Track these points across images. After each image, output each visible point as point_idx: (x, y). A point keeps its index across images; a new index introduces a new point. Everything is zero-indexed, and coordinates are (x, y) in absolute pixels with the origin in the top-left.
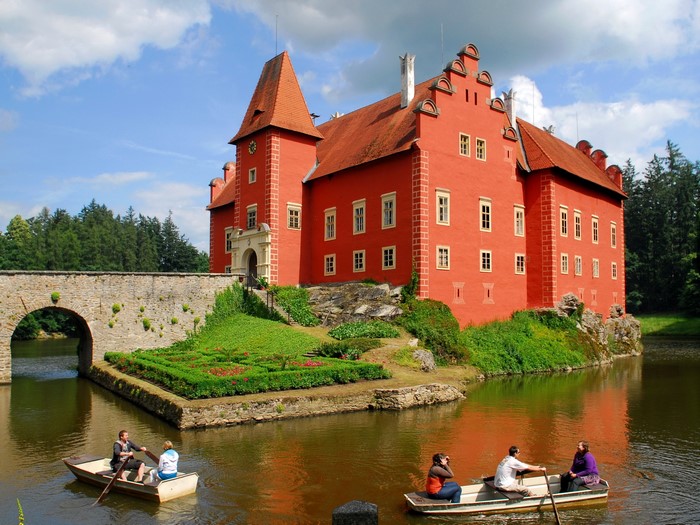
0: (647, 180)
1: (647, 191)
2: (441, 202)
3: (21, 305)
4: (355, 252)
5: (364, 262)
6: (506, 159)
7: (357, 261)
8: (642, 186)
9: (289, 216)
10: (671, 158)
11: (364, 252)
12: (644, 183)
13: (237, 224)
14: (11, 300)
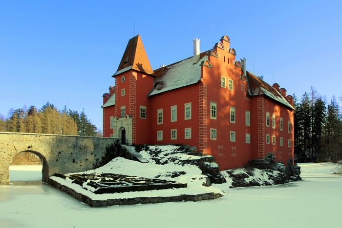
0: (302, 103)
1: (301, 108)
2: (212, 108)
3: (14, 149)
4: (172, 130)
5: (176, 135)
6: (242, 89)
7: (173, 134)
8: (299, 106)
9: (140, 112)
10: (313, 94)
11: (176, 130)
12: (301, 105)
13: (116, 115)
14: (9, 147)
